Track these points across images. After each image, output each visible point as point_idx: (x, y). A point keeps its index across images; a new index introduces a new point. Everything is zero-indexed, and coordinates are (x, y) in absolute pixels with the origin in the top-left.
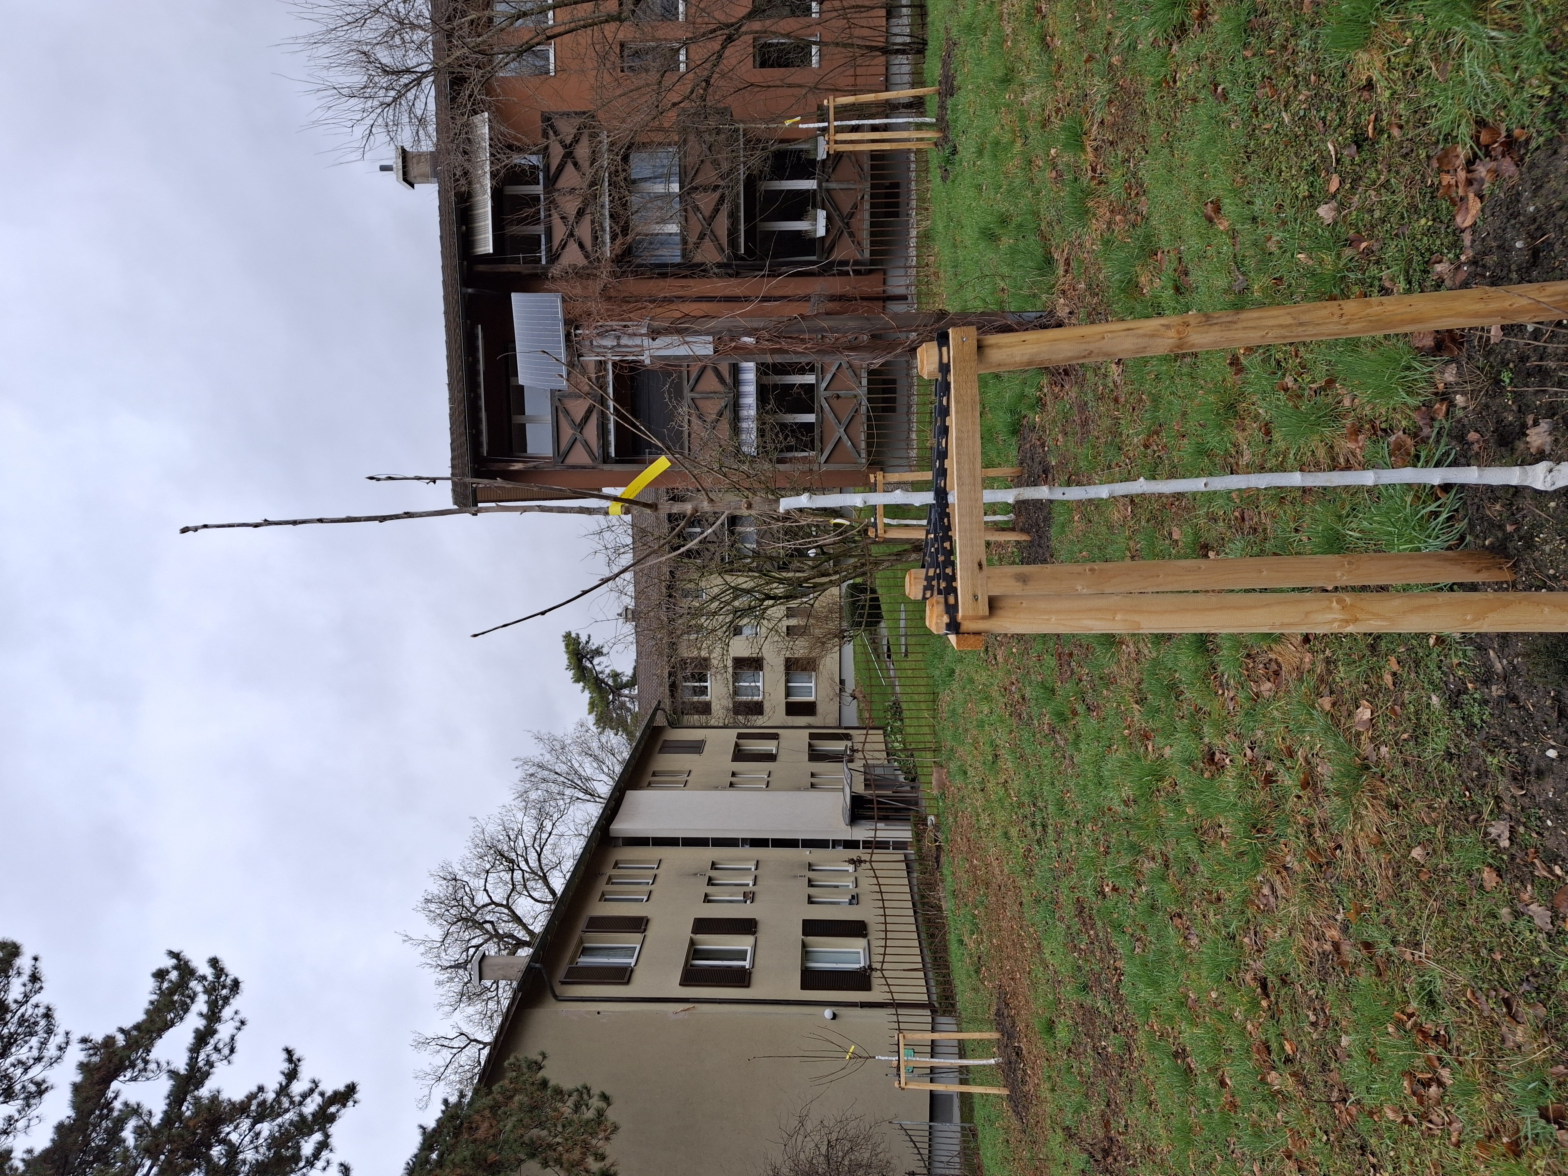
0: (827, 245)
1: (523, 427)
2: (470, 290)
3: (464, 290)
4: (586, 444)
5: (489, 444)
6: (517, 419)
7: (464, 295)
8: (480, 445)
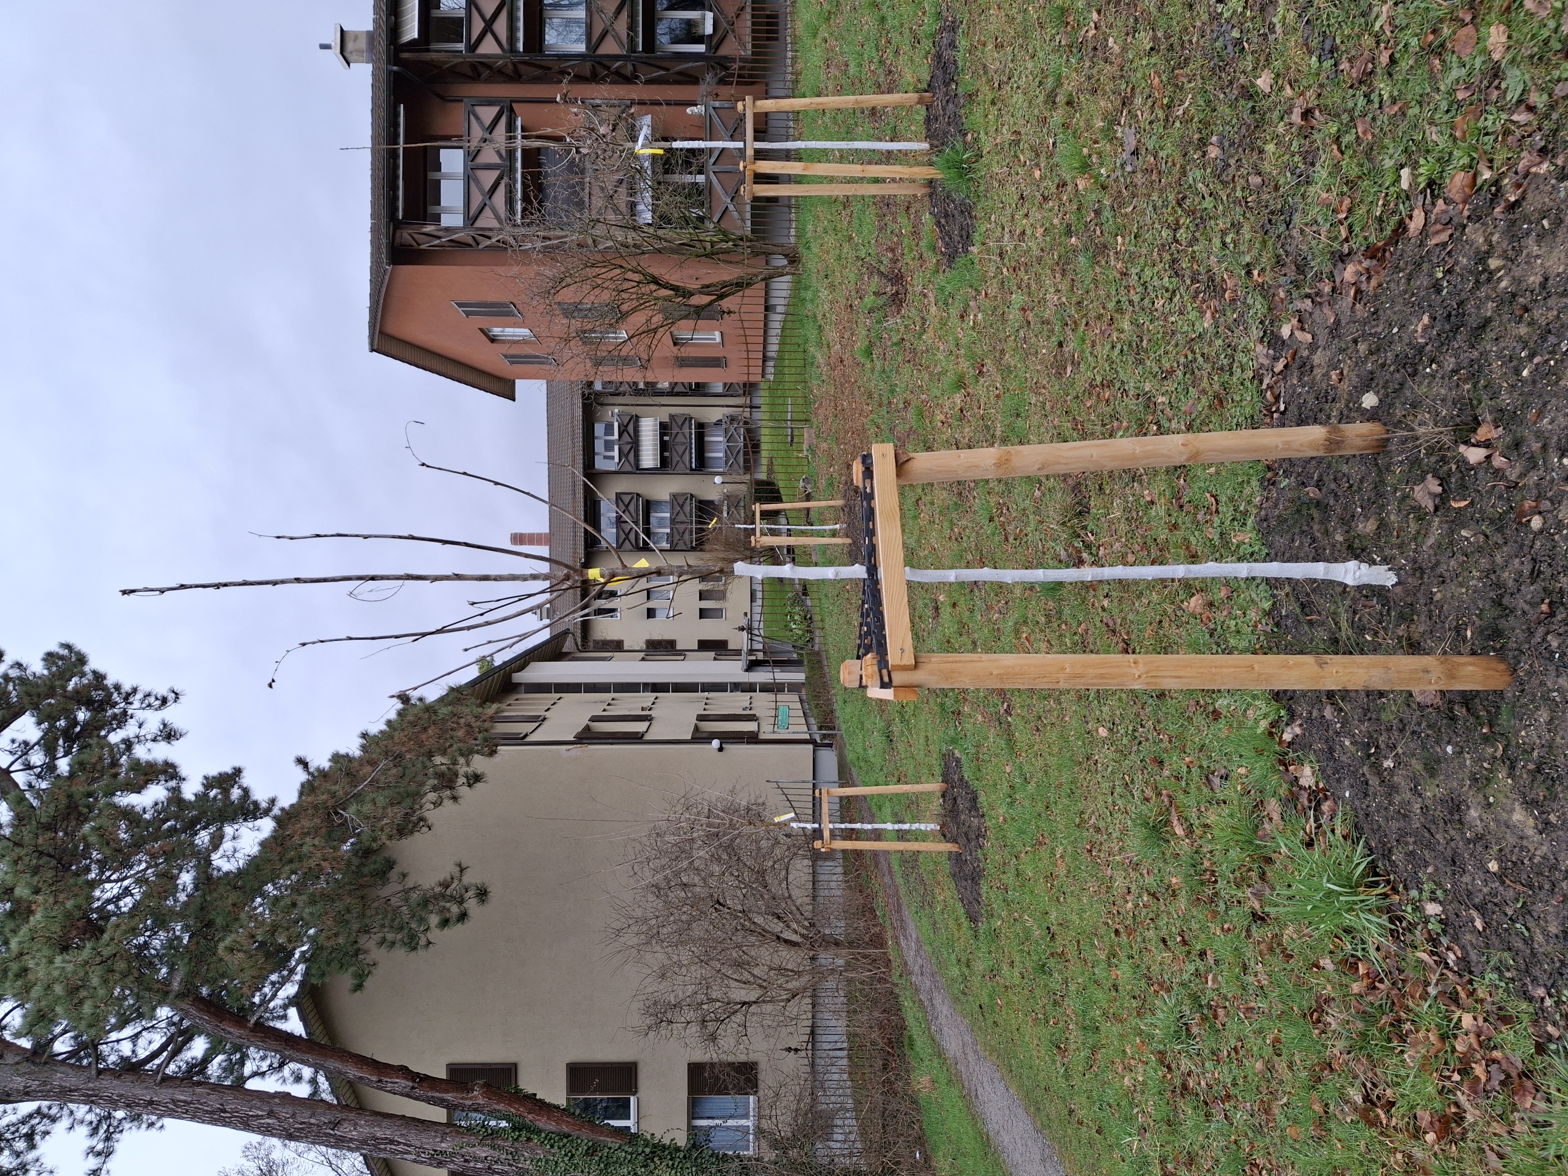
0: (714, 42)
1: (438, 183)
2: (395, 68)
3: (390, 67)
4: (494, 211)
5: (404, 210)
6: (432, 175)
7: (390, 72)
8: (396, 209)
